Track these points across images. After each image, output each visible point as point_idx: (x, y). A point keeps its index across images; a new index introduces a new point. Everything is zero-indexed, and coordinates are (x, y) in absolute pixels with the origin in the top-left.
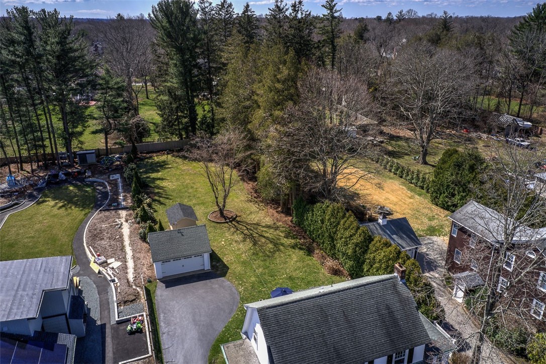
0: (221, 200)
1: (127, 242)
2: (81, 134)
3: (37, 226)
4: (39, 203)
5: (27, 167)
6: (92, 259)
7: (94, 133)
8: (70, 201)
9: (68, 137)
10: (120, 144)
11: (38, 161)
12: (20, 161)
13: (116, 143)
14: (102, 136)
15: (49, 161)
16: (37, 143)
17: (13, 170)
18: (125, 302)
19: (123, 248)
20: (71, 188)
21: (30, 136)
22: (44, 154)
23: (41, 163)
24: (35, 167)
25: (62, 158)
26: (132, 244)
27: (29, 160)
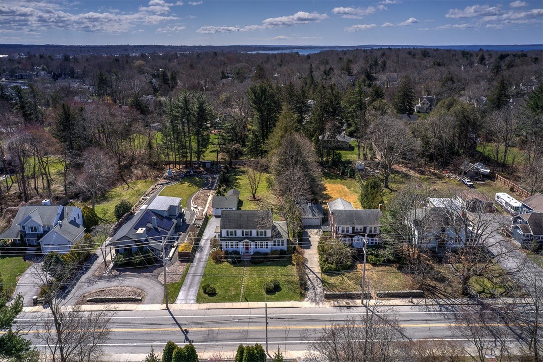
0: (254, 192)
1: (209, 202)
2: (205, 152)
3: (176, 193)
4: (182, 184)
5: (178, 167)
6: (192, 205)
7: (211, 152)
8: (196, 184)
9: (199, 154)
10: (224, 159)
11: (183, 165)
12: (176, 163)
13: (222, 159)
14: (216, 154)
15: (189, 165)
16: (184, 155)
17: (171, 167)
18: (198, 220)
19: (206, 205)
20: (198, 179)
21: (181, 151)
22: (187, 161)
23: (184, 166)
24: (181, 167)
25: (194, 164)
26: (210, 203)
27: (179, 163)
